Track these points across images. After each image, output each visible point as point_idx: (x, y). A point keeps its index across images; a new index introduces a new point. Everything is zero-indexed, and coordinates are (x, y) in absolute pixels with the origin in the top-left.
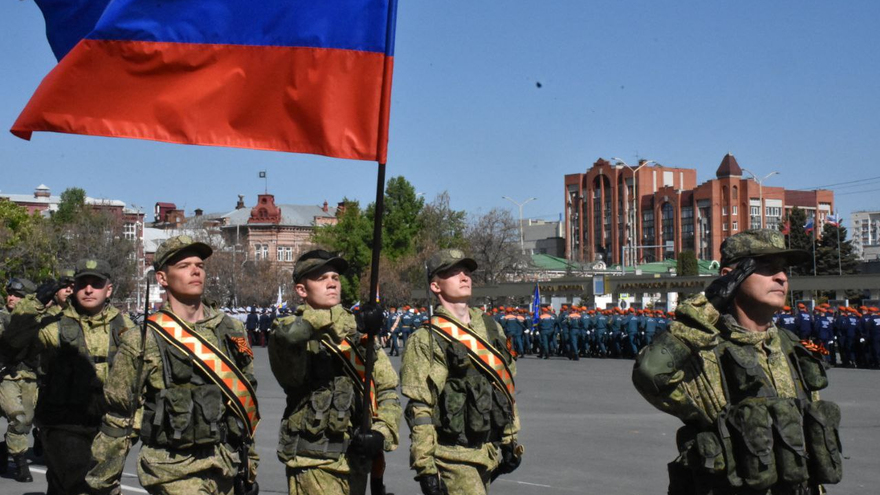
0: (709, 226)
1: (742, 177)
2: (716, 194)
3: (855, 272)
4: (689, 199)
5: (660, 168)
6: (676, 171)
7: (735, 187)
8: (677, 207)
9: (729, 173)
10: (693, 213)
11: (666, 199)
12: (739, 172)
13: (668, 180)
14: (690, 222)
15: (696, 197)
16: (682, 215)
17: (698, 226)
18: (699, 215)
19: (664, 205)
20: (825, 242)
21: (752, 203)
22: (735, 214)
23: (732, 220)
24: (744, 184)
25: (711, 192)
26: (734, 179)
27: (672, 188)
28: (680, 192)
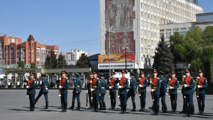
0: (25, 54)
1: (35, 41)
3: (67, 68)
4: (19, 47)
5: (11, 38)
6: (15, 39)
7: (33, 44)
8: (16, 49)
9: (31, 40)
10: (20, 50)
11: (12, 46)
12: (34, 40)
13: (13, 41)
14: (20, 53)
15: (21, 46)
17: (22, 54)
18: (22, 51)
19: (12, 48)
20: (59, 60)
21: (37, 49)
22: (33, 51)
23: (32, 53)
24: (35, 43)
25: (26, 45)
26: (32, 42)
27: (14, 43)
28: (17, 45)
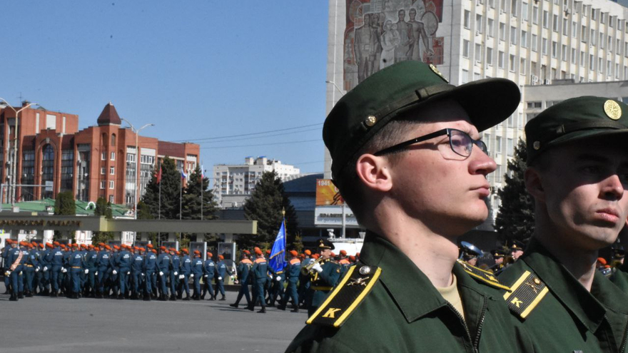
0: (88, 169)
1: (121, 126)
2: (96, 139)
3: (214, 218)
4: (71, 143)
5: (44, 112)
6: (59, 115)
7: (114, 134)
8: (58, 149)
9: (108, 121)
10: (74, 155)
11: (48, 141)
12: (119, 122)
13: (51, 123)
14: (70, 164)
15: (77, 141)
16: (62, 157)
17: (77, 169)
18: (78, 158)
19: (45, 147)
20: (190, 190)
21: (129, 150)
22: (113, 159)
23: (110, 165)
24: (122, 132)
25: (91, 138)
26: (113, 127)
27: (54, 130)
28: (62, 135)
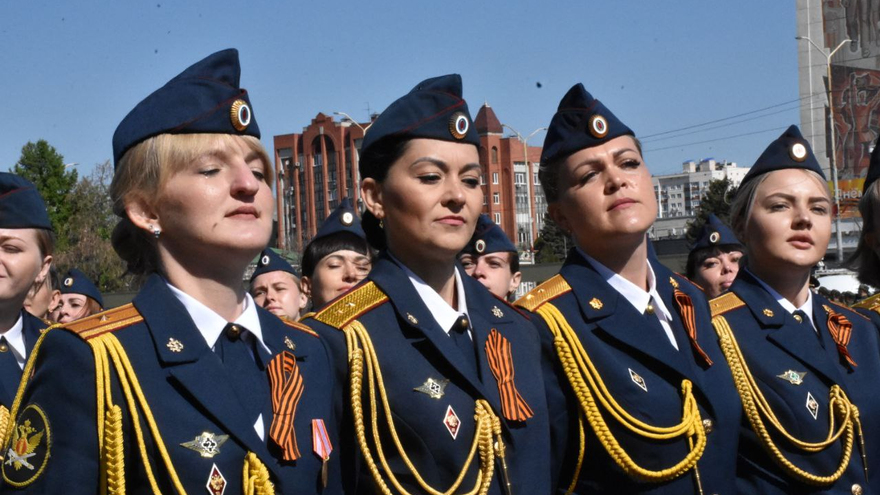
1: (504, 135)
7: (494, 148)
9: (485, 130)
12: (499, 129)
21: (517, 168)
22: (496, 183)
23: (492, 191)
24: (506, 144)
26: (493, 138)
